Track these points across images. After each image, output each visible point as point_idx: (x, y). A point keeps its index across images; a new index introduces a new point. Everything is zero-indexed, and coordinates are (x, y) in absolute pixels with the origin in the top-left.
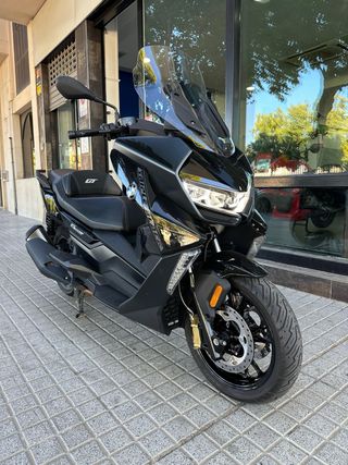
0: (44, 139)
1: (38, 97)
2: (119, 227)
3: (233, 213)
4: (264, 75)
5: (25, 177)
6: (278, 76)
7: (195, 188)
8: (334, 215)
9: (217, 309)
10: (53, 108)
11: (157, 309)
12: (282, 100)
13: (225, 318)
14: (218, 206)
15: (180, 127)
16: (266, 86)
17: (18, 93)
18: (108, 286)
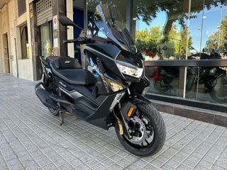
0: (33, 40)
1: (31, 19)
2: (84, 83)
3: (137, 77)
4: (140, 12)
5: (22, 58)
6: (146, 13)
7: (122, 66)
8: (172, 78)
9: (130, 117)
10: (38, 24)
11: (104, 118)
12: (149, 24)
13: (134, 121)
14: (131, 74)
15: (115, 40)
16: (141, 17)
17: (19, 16)
18: (78, 110)
